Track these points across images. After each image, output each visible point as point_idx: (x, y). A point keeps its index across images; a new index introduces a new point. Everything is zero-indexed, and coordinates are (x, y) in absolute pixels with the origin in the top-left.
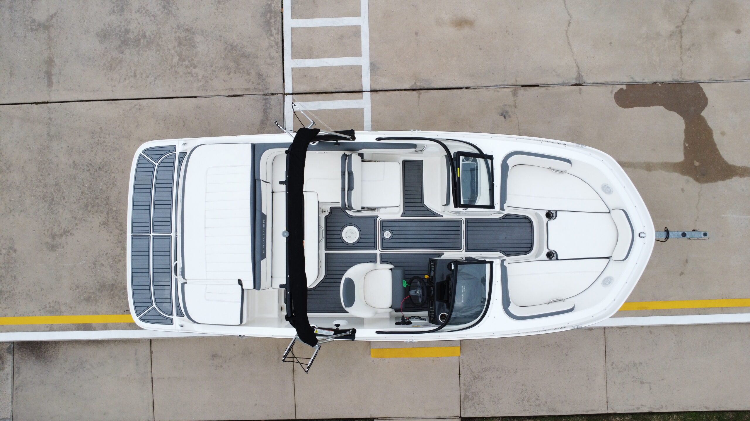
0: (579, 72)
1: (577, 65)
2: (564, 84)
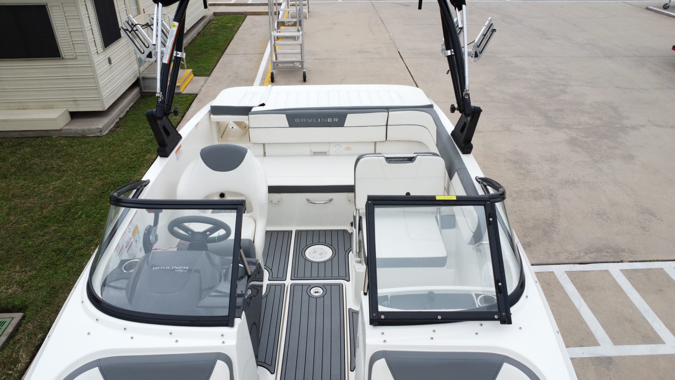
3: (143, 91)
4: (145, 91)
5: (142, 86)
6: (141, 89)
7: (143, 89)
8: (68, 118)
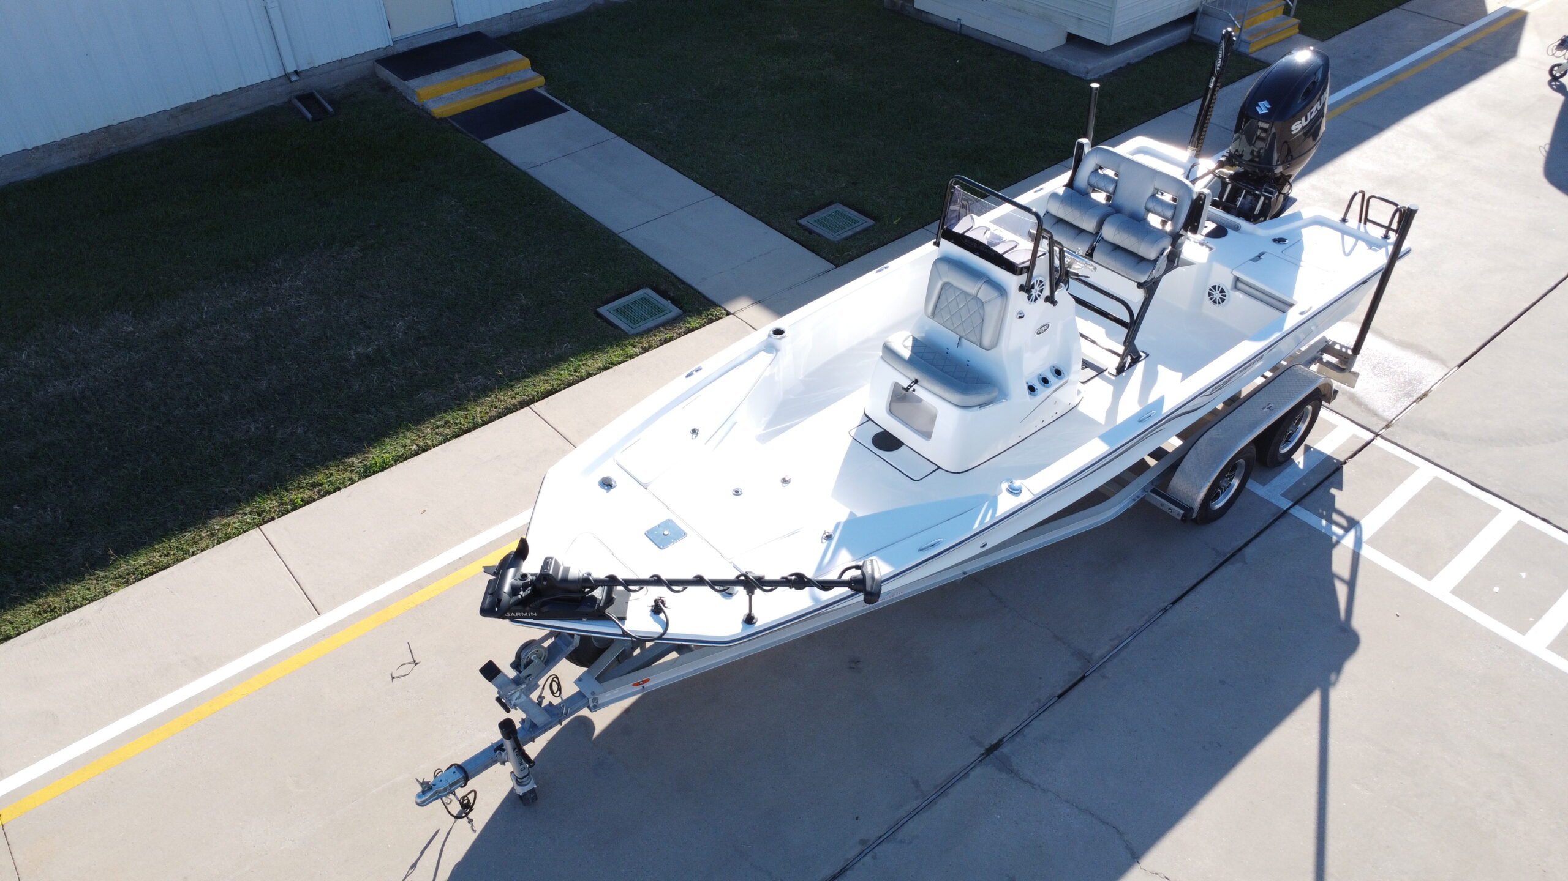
0: (1013, 775)
1: (1032, 784)
2: (1019, 732)
3: (1195, 33)
4: (1200, 34)
5: (1197, 24)
6: (1193, 30)
7: (1196, 29)
8: (1061, 40)
